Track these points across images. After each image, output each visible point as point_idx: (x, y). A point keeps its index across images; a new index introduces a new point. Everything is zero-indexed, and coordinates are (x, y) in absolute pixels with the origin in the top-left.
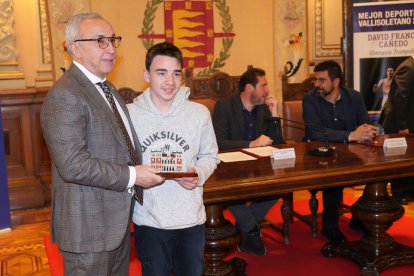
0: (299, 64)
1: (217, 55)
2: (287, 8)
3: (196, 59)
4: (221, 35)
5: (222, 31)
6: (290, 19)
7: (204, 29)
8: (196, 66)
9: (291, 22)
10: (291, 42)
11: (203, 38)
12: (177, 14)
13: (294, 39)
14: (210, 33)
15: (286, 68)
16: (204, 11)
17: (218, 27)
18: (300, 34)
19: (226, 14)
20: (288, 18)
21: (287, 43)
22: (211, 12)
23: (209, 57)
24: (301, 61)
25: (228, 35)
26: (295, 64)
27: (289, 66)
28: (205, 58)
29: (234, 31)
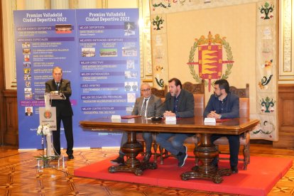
0: (270, 78)
1: (224, 72)
2: (264, 46)
3: (212, 74)
4: (226, 62)
5: (226, 60)
6: (266, 52)
7: (217, 59)
8: (212, 78)
9: (266, 54)
10: (266, 66)
11: (217, 64)
12: (204, 52)
13: (267, 63)
14: (220, 61)
15: (262, 80)
16: (217, 50)
17: (225, 58)
18: (271, 61)
19: (229, 51)
20: (264, 52)
21: (264, 66)
22: (221, 50)
23: (219, 74)
24: (271, 76)
25: (230, 62)
26: (268, 78)
27: (264, 79)
28: (217, 74)
29: (234, 59)
